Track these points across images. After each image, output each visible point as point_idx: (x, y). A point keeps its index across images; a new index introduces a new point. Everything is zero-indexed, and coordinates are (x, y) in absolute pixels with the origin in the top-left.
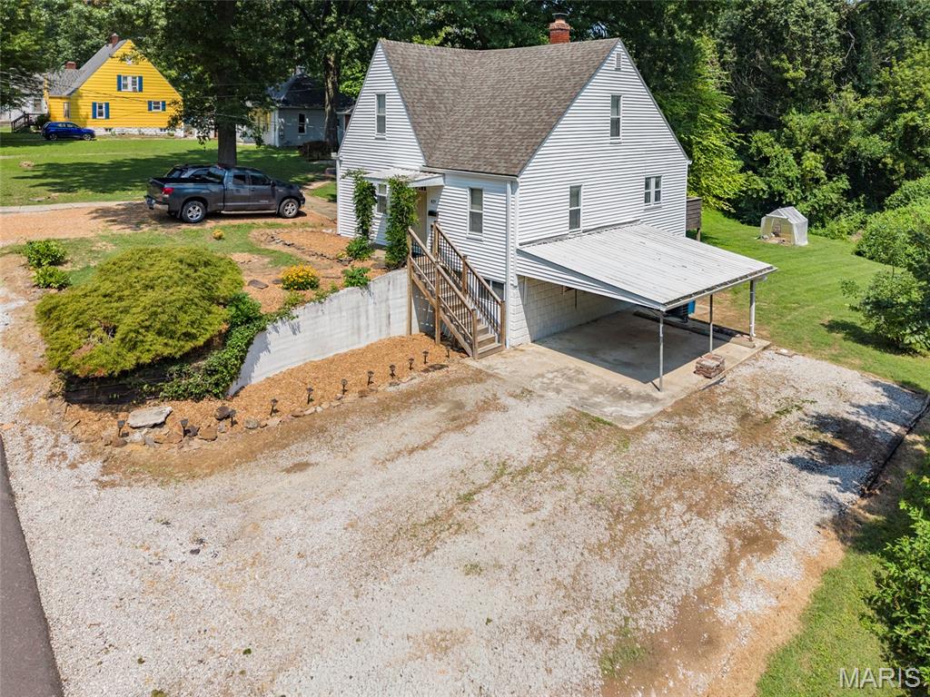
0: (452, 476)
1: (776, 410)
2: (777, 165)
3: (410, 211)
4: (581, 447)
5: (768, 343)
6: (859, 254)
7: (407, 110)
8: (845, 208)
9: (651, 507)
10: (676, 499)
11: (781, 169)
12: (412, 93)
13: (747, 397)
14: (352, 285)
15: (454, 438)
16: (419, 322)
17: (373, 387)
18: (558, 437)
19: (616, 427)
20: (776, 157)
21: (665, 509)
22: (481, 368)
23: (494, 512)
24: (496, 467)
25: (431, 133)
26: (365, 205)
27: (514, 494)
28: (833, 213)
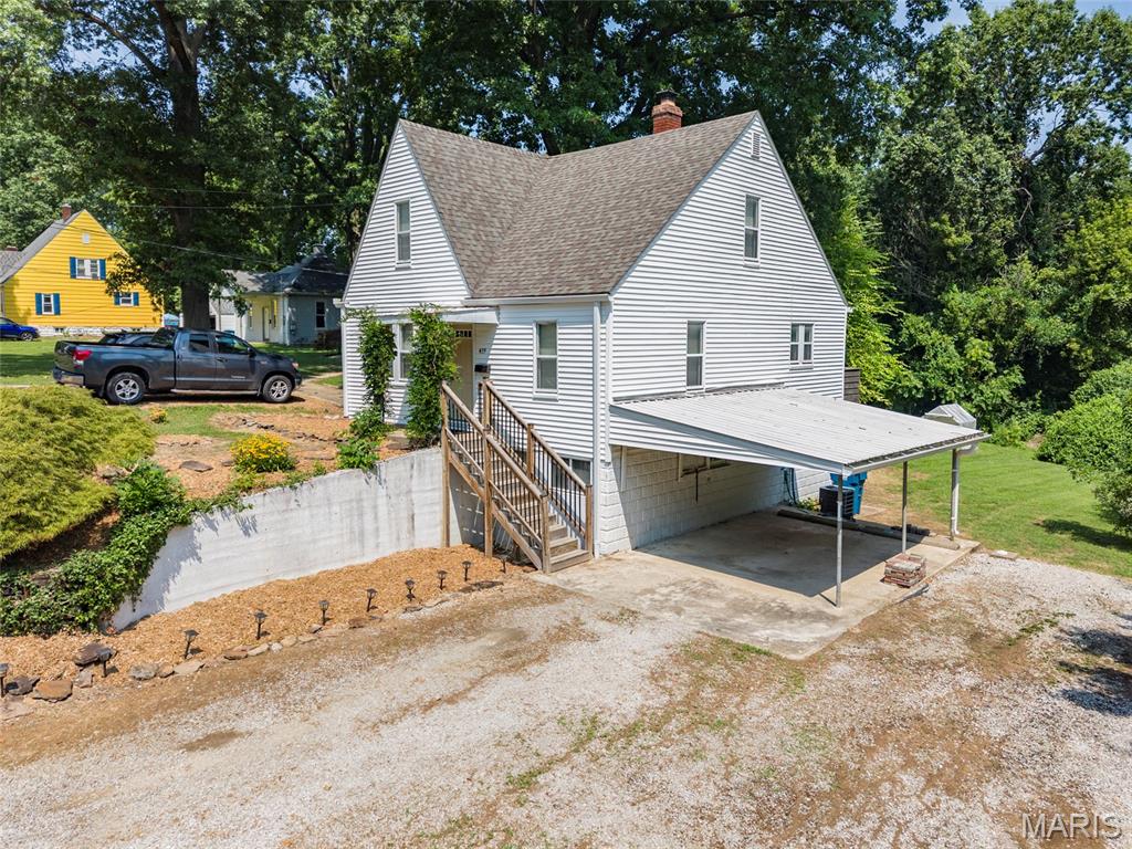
0: (499, 744)
1: (1019, 627)
2: (935, 356)
3: (442, 356)
4: (725, 689)
5: (977, 544)
6: (1042, 458)
7: (442, 219)
8: (1017, 409)
9: (861, 783)
10: (902, 767)
11: (940, 360)
12: (448, 196)
13: (970, 611)
14: (351, 466)
15: (507, 684)
16: (461, 528)
17: (374, 613)
18: (685, 676)
19: (779, 658)
20: (933, 345)
21: (887, 785)
22: (557, 584)
23: (577, 804)
24: (578, 727)
25: (480, 254)
26: (376, 358)
27: (611, 771)
28: (1002, 415)
